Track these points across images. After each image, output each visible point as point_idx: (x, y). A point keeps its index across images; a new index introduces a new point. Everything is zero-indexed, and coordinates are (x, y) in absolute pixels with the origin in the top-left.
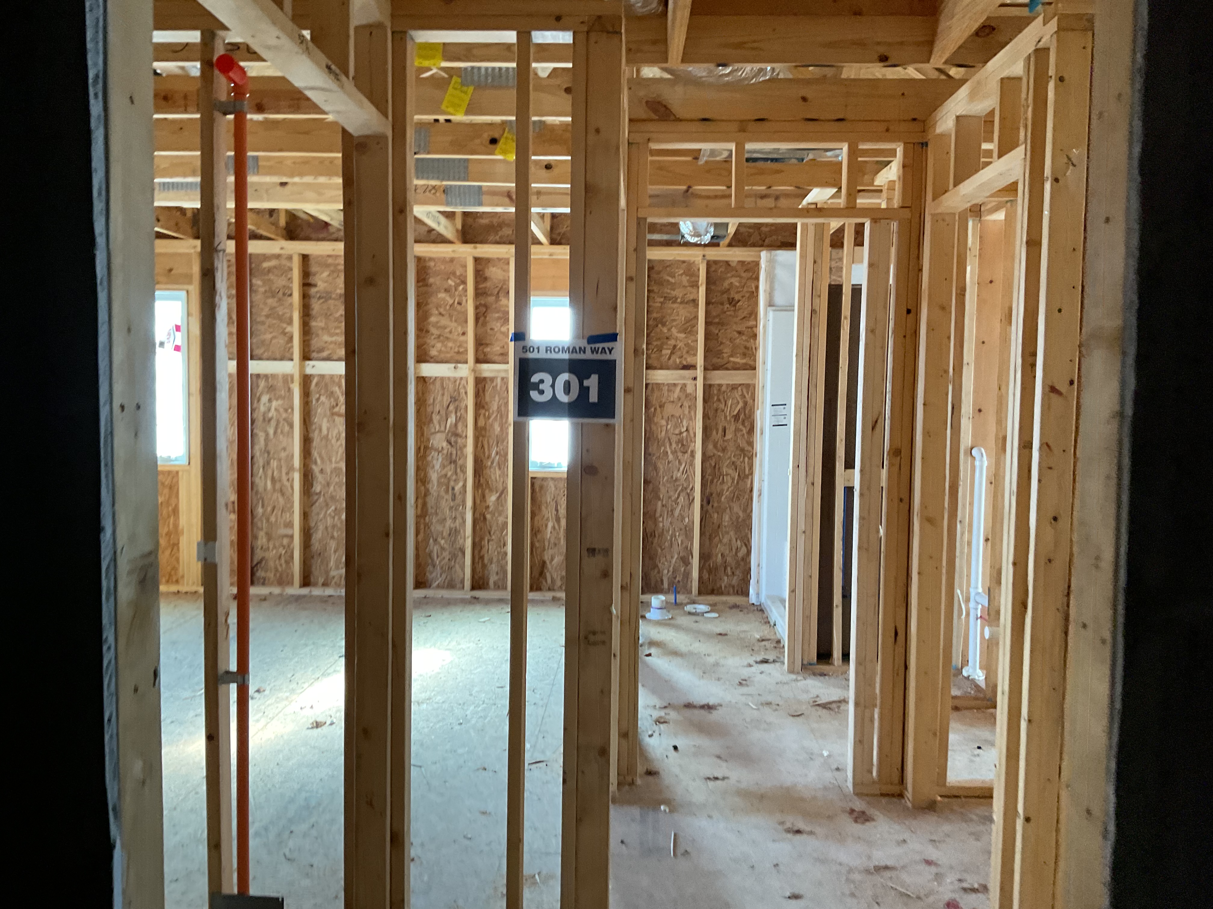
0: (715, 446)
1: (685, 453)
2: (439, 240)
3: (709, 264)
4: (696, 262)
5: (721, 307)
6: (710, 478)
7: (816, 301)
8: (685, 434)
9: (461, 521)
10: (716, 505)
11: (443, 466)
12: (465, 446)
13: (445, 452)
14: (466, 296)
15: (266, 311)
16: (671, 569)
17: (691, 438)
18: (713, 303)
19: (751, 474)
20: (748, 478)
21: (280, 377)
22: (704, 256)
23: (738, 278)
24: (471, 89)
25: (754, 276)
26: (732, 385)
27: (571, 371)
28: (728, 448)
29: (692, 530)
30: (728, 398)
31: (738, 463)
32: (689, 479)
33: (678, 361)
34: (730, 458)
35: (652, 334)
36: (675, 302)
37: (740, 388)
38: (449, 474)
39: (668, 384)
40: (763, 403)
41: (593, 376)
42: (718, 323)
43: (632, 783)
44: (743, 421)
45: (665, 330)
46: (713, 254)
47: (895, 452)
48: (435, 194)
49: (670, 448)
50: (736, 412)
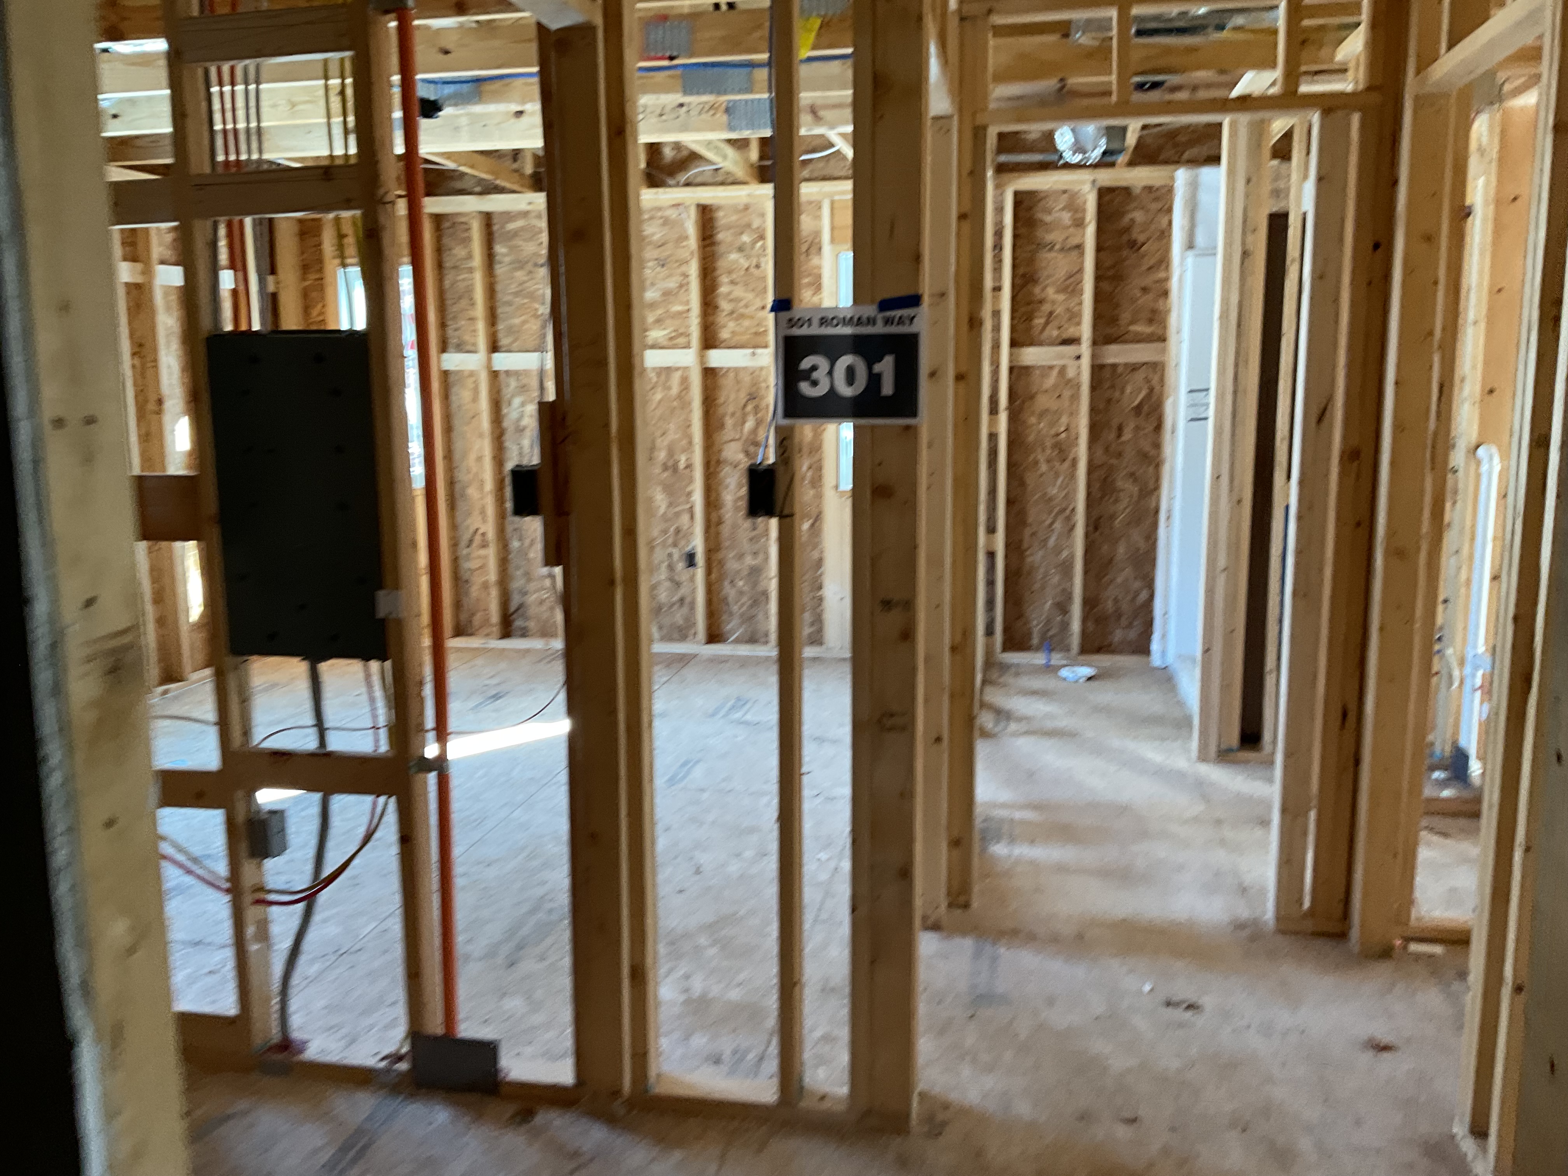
0: (1107, 450)
1: (1063, 461)
2: (729, 181)
3: (1101, 193)
4: (1084, 191)
5: (1117, 253)
6: (1099, 494)
7: (1250, 238)
9: (764, 556)
10: (1106, 531)
13: (742, 466)
14: (763, 256)
16: (1043, 619)
17: (1072, 440)
18: (1106, 249)
20: (1152, 494)
22: (1093, 182)
23: (1143, 212)
25: (1165, 208)
26: (1133, 364)
27: (855, 352)
28: (1126, 453)
29: (1073, 566)
30: (1127, 383)
31: (1140, 474)
33: (1055, 333)
34: (1127, 467)
36: (1052, 249)
37: (1143, 368)
39: (1042, 367)
40: (1175, 388)
41: (886, 358)
42: (1115, 277)
43: (967, 905)
44: (1147, 415)
45: (1037, 290)
46: (1106, 177)
47: (1351, 455)
48: (713, 116)
49: (1043, 455)
50: (1136, 403)
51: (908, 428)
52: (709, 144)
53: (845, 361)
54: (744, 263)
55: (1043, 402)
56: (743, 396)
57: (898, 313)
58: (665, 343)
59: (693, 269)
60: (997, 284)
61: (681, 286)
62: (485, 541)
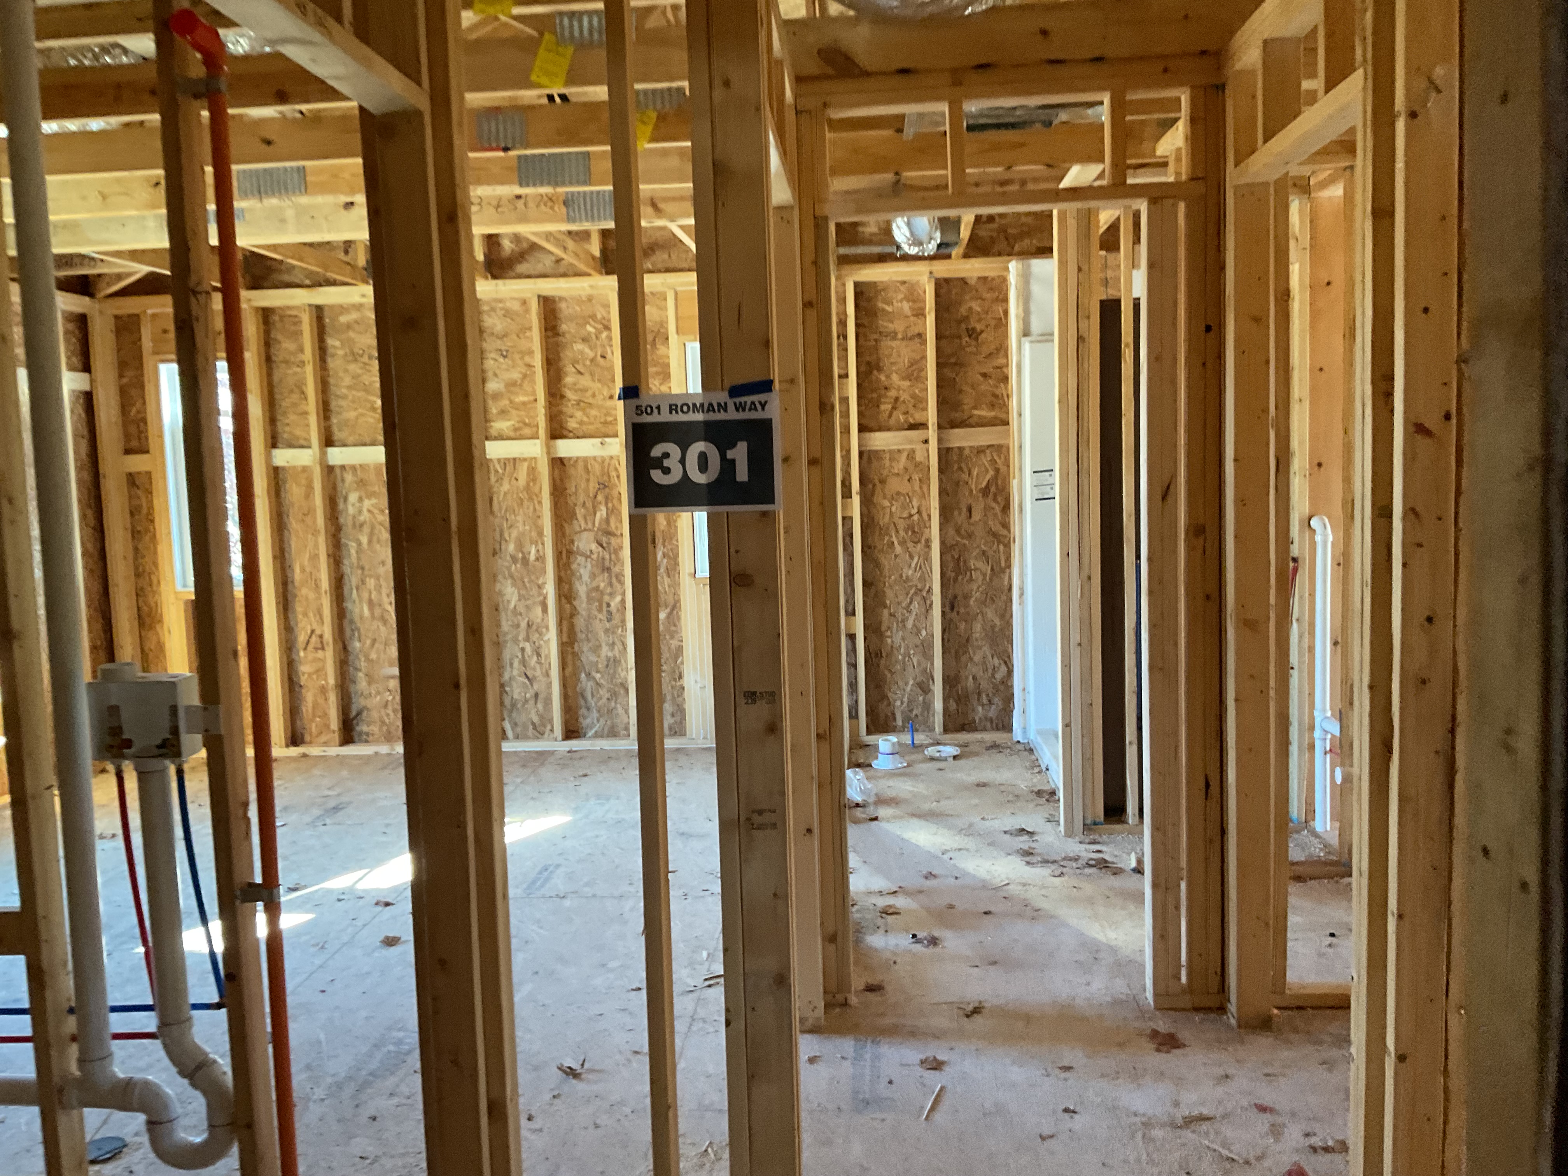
0: (958, 531)
1: (916, 543)
2: (571, 272)
3: (938, 284)
4: (921, 282)
5: (957, 341)
6: (953, 575)
7: (1083, 324)
8: (916, 517)
9: (620, 648)
10: (962, 611)
11: (593, 576)
12: (621, 548)
13: (594, 556)
14: (611, 346)
16: (905, 700)
17: (924, 522)
18: (946, 337)
19: (1009, 566)
20: (1004, 572)
22: (931, 273)
23: (979, 301)
24: (570, 50)
25: (1000, 297)
26: (978, 447)
27: (706, 438)
28: (976, 533)
29: (931, 646)
30: (973, 465)
31: (990, 553)
32: (925, 578)
33: (902, 418)
34: (978, 546)
35: (864, 384)
36: (894, 338)
37: (988, 451)
38: (602, 585)
39: (890, 451)
40: (1020, 469)
41: (739, 444)
42: (955, 364)
43: (845, 1004)
44: (995, 495)
45: (882, 377)
46: (943, 269)
47: (1196, 531)
48: (552, 208)
49: (897, 537)
50: (984, 484)
51: (764, 514)
52: (548, 236)
53: (699, 447)
54: (591, 354)
55: (895, 485)
56: (593, 486)
57: (748, 399)
58: (512, 434)
59: (537, 361)
60: (843, 372)
61: (525, 376)
62: (322, 642)
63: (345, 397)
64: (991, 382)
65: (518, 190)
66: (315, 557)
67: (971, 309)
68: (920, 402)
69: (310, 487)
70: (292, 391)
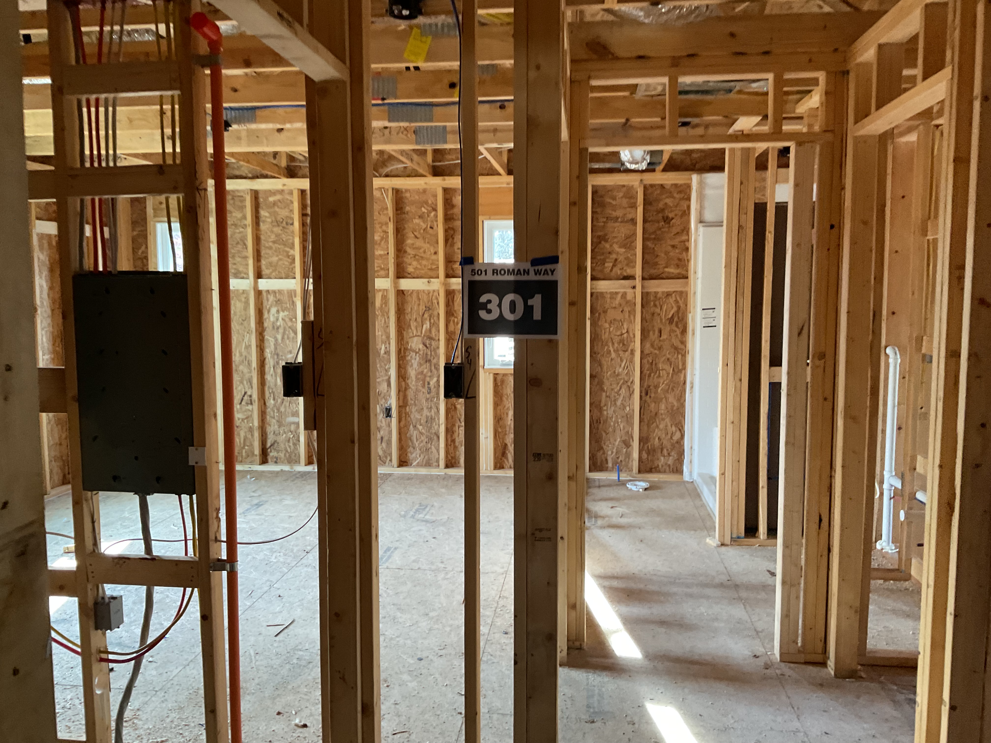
0: (652, 346)
1: (625, 351)
2: (413, 174)
3: (645, 188)
6: (648, 372)
7: (743, 217)
8: (625, 335)
9: (436, 410)
10: (653, 395)
11: (420, 365)
12: (438, 348)
13: (421, 353)
14: (437, 221)
15: (273, 237)
16: (615, 450)
17: (631, 338)
18: (650, 221)
19: (684, 368)
20: (681, 372)
21: (286, 292)
22: (641, 180)
24: (430, 38)
25: (686, 197)
26: (667, 292)
27: (515, 292)
28: (664, 347)
29: (632, 417)
30: (664, 303)
31: (673, 360)
32: (630, 374)
33: (619, 272)
35: (596, 250)
37: (673, 295)
38: (425, 371)
39: (611, 293)
40: (694, 307)
41: (536, 296)
42: (655, 239)
43: (580, 648)
44: (677, 323)
45: (607, 246)
47: (819, 356)
48: (406, 135)
49: (613, 347)
50: (670, 316)
51: (550, 341)
52: (402, 152)
53: (509, 297)
54: (424, 226)
55: (612, 314)
56: (422, 308)
57: (543, 268)
59: (391, 228)
61: (382, 238)
62: (251, 400)
63: (270, 248)
64: (677, 251)
65: (387, 124)
66: (248, 347)
67: (666, 204)
68: (631, 262)
69: (247, 303)
70: (238, 243)
